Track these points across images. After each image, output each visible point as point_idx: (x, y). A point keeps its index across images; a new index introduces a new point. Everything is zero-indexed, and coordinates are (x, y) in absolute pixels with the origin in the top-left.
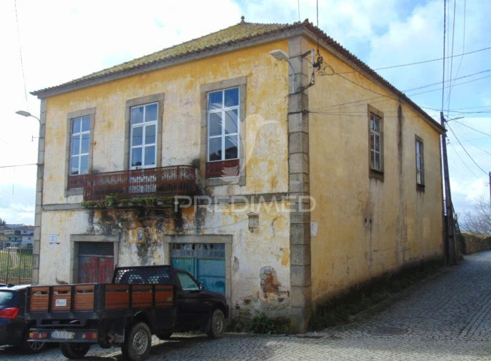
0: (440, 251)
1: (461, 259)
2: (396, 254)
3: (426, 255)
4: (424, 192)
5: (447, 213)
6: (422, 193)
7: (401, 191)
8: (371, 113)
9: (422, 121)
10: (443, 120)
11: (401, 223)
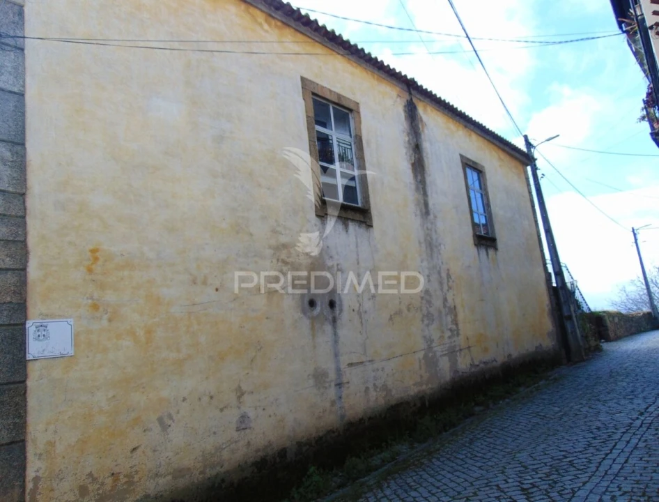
0: (548, 343)
1: (598, 349)
2: (430, 361)
3: (515, 354)
4: (496, 249)
5: (557, 283)
6: (491, 252)
7: (431, 245)
8: (314, 94)
9: (474, 137)
10: (529, 144)
11: (438, 303)
